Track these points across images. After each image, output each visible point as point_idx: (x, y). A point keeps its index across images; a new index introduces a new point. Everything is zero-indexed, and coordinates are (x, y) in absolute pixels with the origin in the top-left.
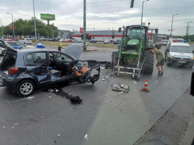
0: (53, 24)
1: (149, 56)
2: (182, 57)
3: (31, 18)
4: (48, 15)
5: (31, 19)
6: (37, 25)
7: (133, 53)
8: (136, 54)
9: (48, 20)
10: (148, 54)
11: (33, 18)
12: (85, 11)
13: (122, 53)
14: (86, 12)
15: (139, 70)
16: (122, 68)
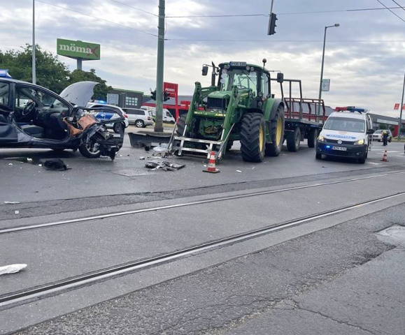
0: (93, 70)
1: (251, 123)
2: (340, 140)
3: (26, 47)
4: (79, 44)
5: (23, 51)
6: (40, 67)
7: (217, 115)
8: (222, 115)
9: (80, 60)
10: (250, 120)
11: (30, 46)
12: (163, 35)
13: (196, 113)
14: (165, 38)
15: (220, 145)
16: (187, 141)
